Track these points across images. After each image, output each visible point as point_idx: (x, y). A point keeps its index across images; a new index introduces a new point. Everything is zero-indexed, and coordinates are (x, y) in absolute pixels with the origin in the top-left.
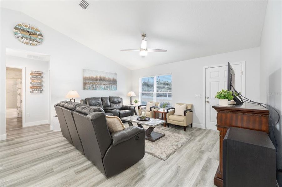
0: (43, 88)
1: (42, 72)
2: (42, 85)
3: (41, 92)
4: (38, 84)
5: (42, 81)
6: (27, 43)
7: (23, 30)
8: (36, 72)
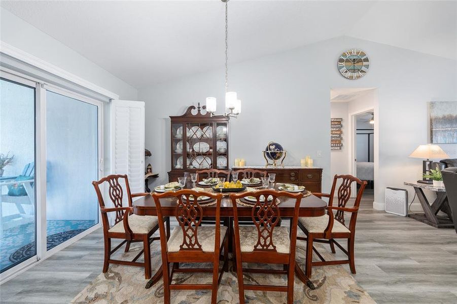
0: (342, 142)
1: (342, 119)
2: (342, 139)
3: (340, 149)
4: (336, 137)
5: (341, 132)
6: (351, 78)
7: (347, 61)
8: (335, 120)
